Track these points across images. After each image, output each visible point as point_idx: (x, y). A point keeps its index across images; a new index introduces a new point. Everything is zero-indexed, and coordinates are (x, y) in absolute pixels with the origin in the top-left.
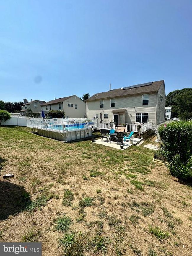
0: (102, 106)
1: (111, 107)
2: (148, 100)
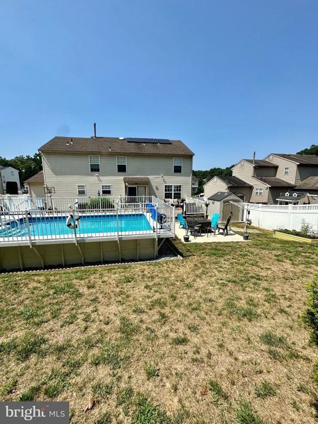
0: (95, 169)
1: (118, 171)
2: (181, 167)
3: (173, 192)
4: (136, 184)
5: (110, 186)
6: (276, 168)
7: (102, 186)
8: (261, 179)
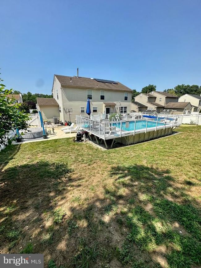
0: (90, 97)
1: (101, 99)
2: (127, 97)
3: (124, 110)
4: (110, 106)
5: (96, 107)
6: (155, 98)
7: (93, 107)
8: (152, 103)
